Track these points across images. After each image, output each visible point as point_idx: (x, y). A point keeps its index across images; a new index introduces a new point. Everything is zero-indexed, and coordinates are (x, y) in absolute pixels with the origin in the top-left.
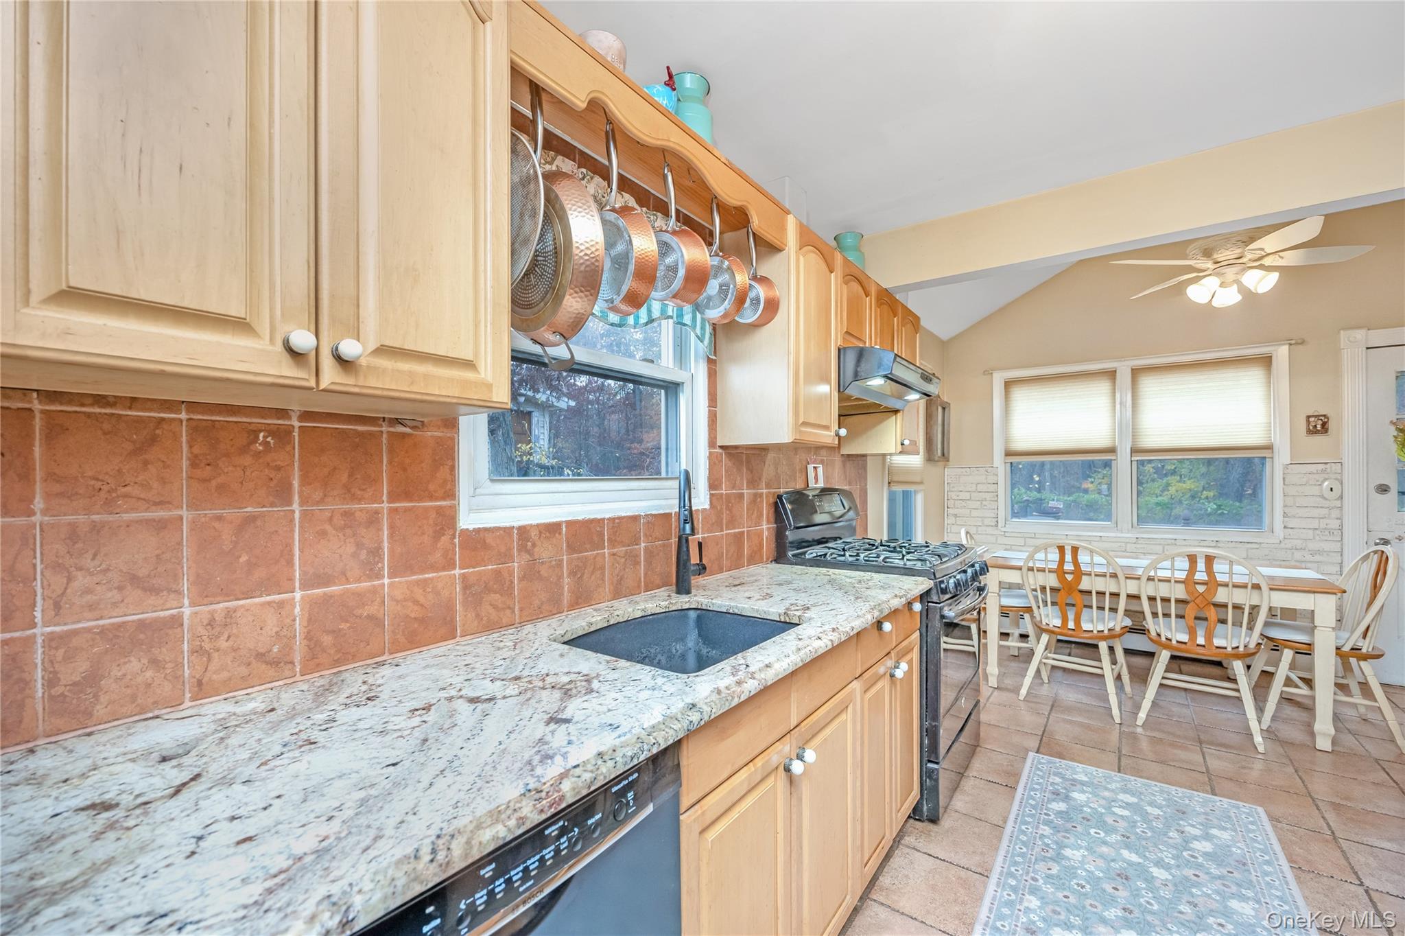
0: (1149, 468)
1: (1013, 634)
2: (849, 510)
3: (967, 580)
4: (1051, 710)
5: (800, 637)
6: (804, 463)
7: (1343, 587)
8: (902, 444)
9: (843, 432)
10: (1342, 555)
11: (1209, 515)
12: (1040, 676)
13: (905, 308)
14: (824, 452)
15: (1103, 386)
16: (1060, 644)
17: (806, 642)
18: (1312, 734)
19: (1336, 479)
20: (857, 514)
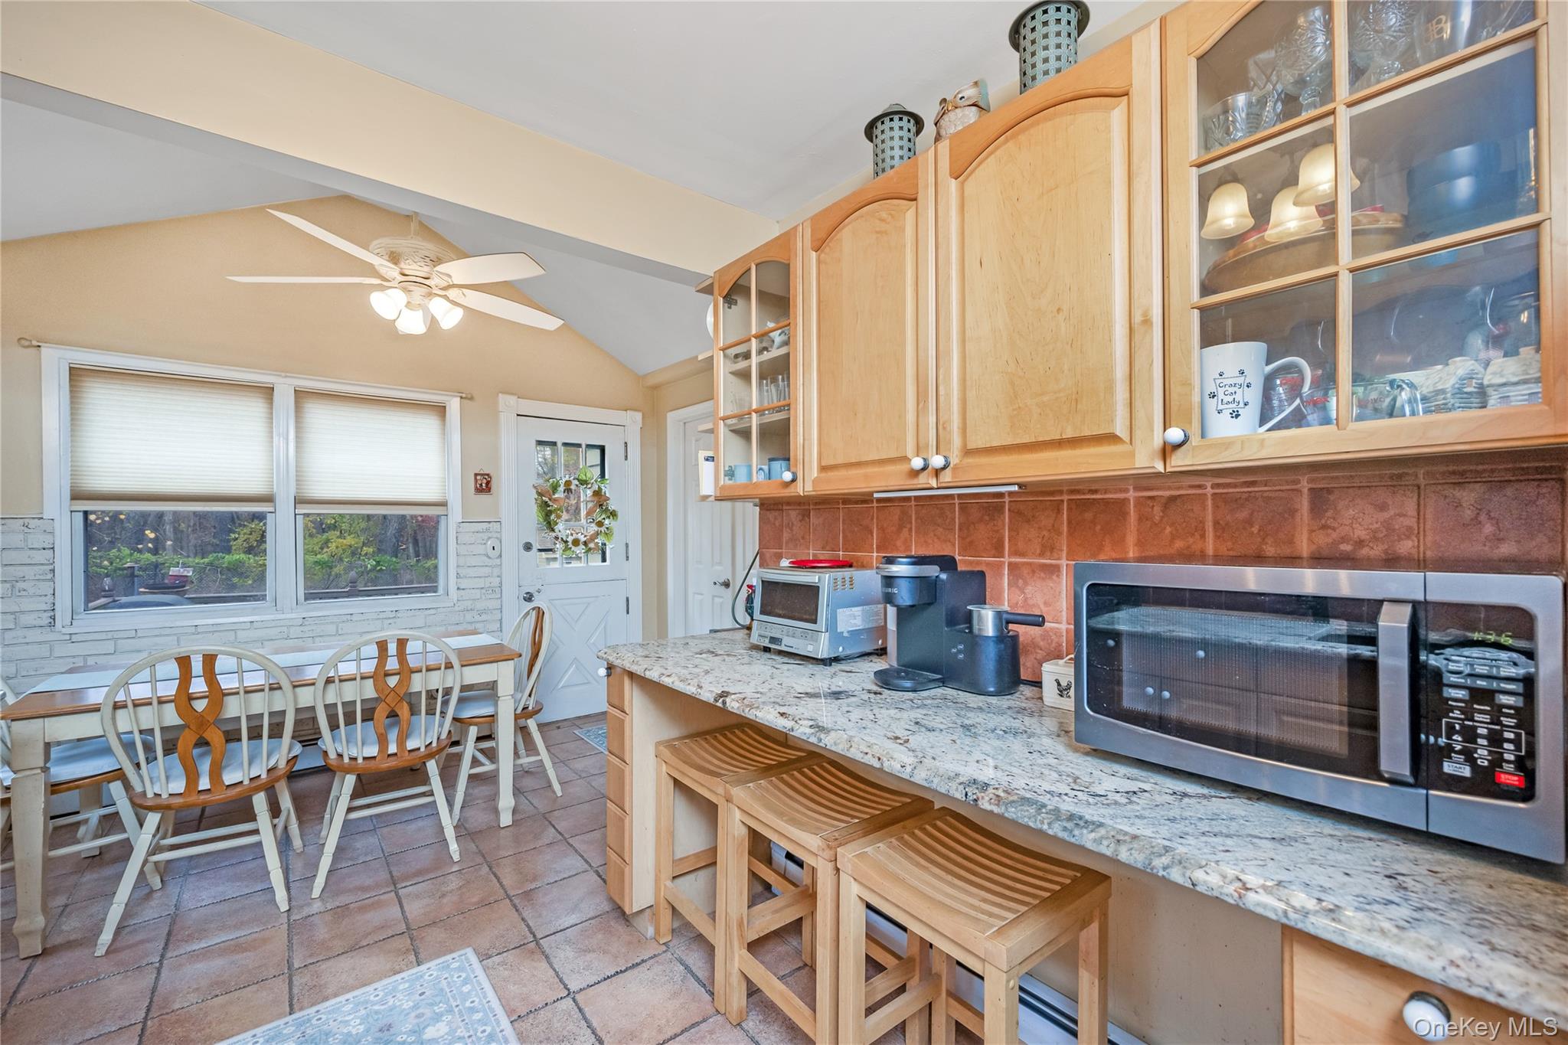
4: (166, 946)
10: (502, 611)
18: (497, 811)
19: (497, 537)
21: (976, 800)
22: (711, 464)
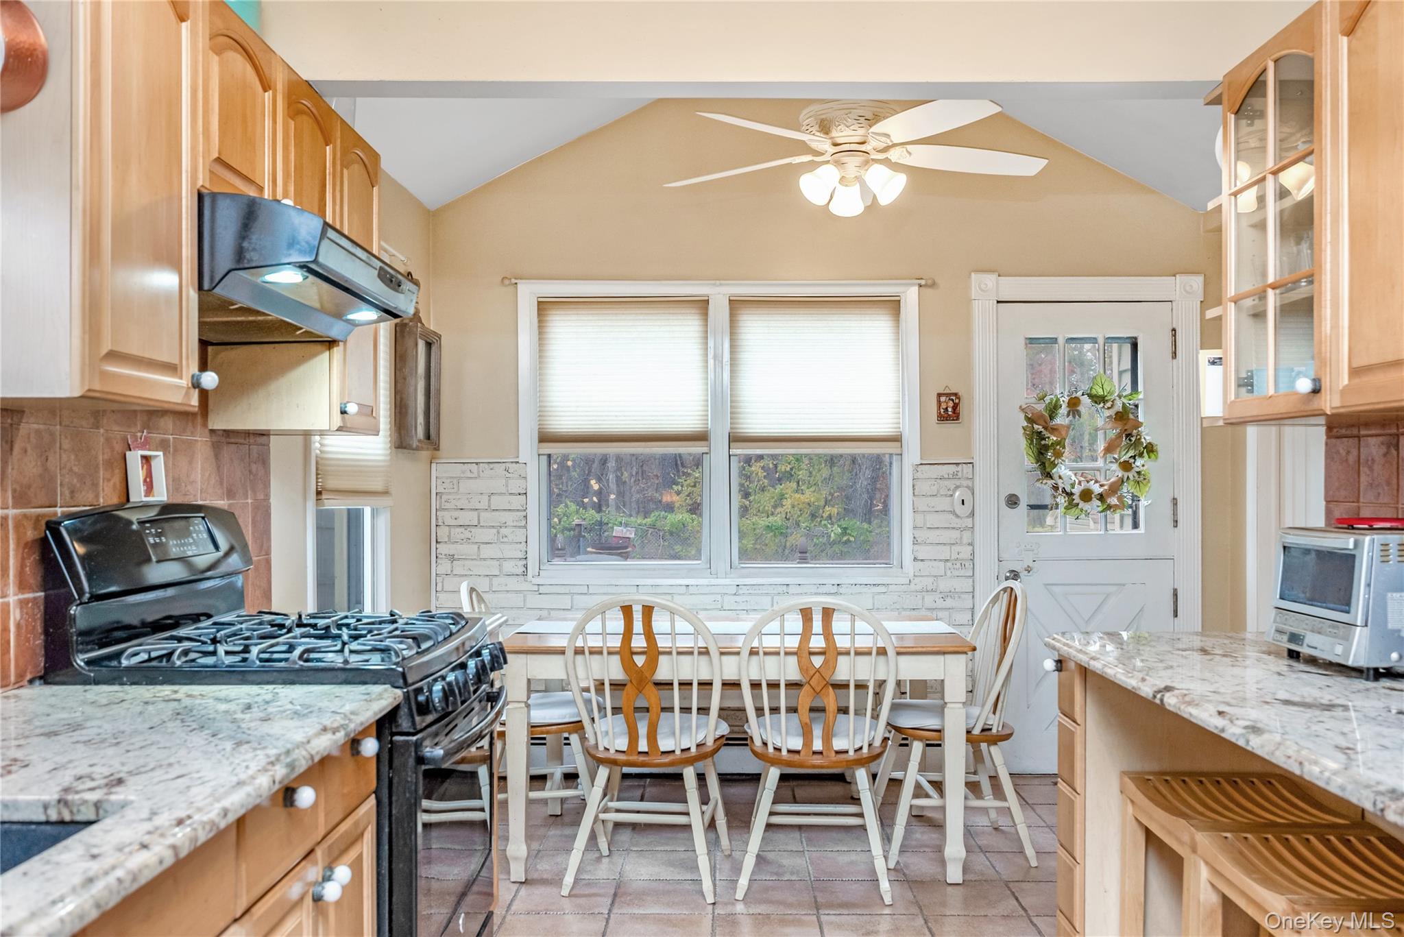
0: (756, 467)
1: (552, 774)
2: (227, 554)
3: (466, 682)
4: (613, 903)
5: (95, 851)
6: (118, 447)
7: (973, 643)
8: (343, 412)
9: (210, 380)
10: (973, 597)
11: (834, 543)
12: (597, 844)
13: (348, 130)
14: (168, 423)
15: (687, 327)
16: (628, 783)
17: (107, 862)
18: (943, 863)
19: (968, 487)
20: (247, 560)
21: (1382, 810)
22: (1218, 369)
